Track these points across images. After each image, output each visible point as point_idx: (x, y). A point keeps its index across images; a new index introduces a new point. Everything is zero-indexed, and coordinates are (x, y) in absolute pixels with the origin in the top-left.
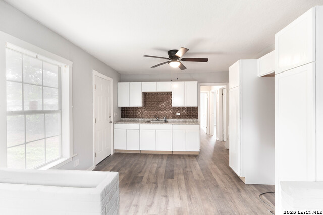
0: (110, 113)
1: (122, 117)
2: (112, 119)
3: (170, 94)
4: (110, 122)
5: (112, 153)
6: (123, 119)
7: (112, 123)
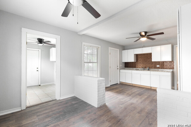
0: (118, 65)
1: (125, 67)
2: (119, 68)
3: (151, 54)
4: (118, 69)
5: (119, 83)
6: (126, 68)
7: (119, 69)
